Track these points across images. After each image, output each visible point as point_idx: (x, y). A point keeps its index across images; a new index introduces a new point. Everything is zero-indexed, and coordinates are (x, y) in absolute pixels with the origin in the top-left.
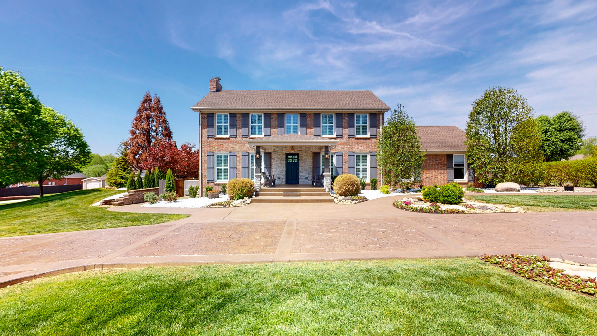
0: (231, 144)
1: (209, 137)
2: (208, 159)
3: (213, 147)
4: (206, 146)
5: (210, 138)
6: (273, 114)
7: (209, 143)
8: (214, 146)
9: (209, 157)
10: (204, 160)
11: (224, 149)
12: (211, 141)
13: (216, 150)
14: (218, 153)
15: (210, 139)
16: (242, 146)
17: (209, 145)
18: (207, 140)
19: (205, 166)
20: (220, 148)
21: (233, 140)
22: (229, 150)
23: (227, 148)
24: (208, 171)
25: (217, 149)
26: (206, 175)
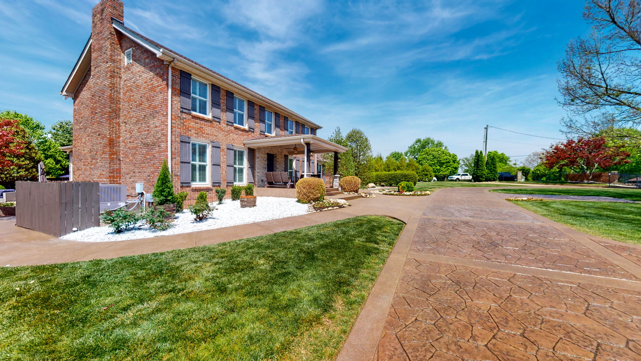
0: (213, 130)
1: (184, 111)
2: (181, 148)
3: (190, 129)
4: (178, 124)
5: (185, 113)
6: (257, 105)
7: (184, 122)
8: (191, 127)
9: (183, 144)
10: (175, 149)
11: (204, 135)
12: (185, 118)
13: (194, 135)
14: (196, 139)
15: (184, 116)
16: (227, 135)
17: (183, 124)
18: (179, 115)
19: (175, 158)
20: (200, 132)
21: (217, 125)
22: (211, 138)
23: (208, 135)
24: (181, 168)
25: (196, 133)
26: (179, 174)
